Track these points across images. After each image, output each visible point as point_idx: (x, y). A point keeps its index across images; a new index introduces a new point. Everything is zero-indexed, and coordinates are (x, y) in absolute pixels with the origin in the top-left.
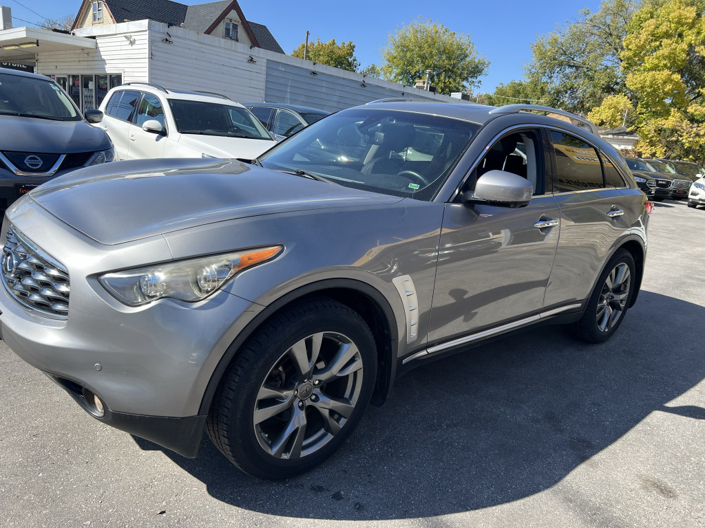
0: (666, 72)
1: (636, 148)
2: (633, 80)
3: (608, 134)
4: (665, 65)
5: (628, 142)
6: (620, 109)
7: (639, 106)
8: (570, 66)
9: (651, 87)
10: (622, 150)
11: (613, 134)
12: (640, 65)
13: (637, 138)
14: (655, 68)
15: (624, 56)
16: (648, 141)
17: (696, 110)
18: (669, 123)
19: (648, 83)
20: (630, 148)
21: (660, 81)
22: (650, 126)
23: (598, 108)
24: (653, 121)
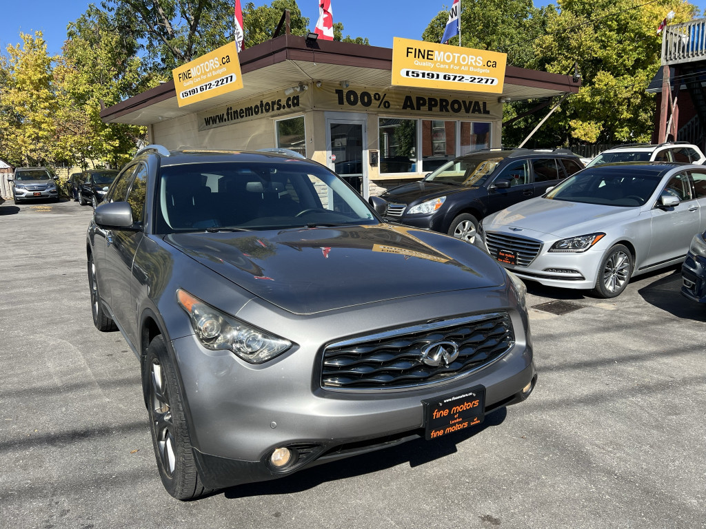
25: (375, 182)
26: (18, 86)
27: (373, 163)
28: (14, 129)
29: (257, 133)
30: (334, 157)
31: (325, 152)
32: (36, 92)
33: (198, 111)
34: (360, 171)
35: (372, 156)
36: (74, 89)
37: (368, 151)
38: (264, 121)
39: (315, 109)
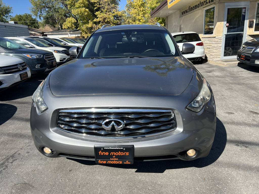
0: (84, 8)
1: (82, 35)
2: (74, 12)
3: (71, 32)
4: (82, 6)
5: (78, 33)
6: (73, 22)
7: (79, 21)
8: (48, 8)
9: (81, 14)
10: (77, 36)
11: (73, 31)
12: (74, 6)
13: (81, 32)
14: (79, 7)
15: (68, 3)
16: (85, 32)
17: (96, 21)
18: (90, 25)
19: (79, 13)
20: (79, 35)
21: (83, 12)
22: (84, 27)
23: (65, 23)
24: (84, 25)
25: (250, 36)
26: (135, 7)
27: (251, 26)
28: (133, 22)
29: (197, 16)
30: (228, 25)
31: (223, 22)
32: (139, 9)
33: (180, 9)
34: (243, 30)
35: (250, 23)
36: (151, 6)
37: (248, 21)
38: (200, 11)
39: (219, 2)
